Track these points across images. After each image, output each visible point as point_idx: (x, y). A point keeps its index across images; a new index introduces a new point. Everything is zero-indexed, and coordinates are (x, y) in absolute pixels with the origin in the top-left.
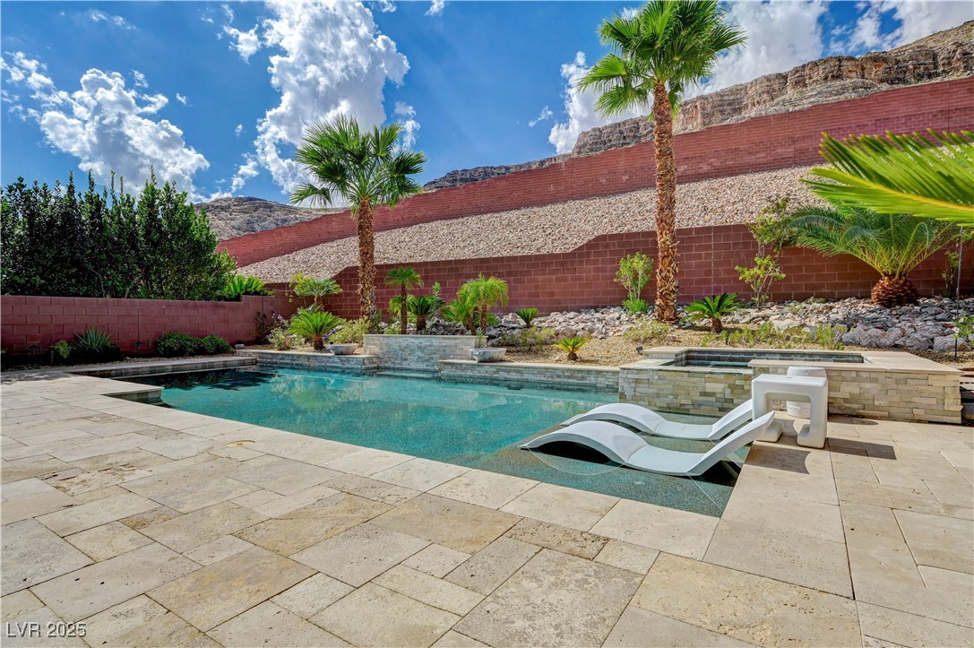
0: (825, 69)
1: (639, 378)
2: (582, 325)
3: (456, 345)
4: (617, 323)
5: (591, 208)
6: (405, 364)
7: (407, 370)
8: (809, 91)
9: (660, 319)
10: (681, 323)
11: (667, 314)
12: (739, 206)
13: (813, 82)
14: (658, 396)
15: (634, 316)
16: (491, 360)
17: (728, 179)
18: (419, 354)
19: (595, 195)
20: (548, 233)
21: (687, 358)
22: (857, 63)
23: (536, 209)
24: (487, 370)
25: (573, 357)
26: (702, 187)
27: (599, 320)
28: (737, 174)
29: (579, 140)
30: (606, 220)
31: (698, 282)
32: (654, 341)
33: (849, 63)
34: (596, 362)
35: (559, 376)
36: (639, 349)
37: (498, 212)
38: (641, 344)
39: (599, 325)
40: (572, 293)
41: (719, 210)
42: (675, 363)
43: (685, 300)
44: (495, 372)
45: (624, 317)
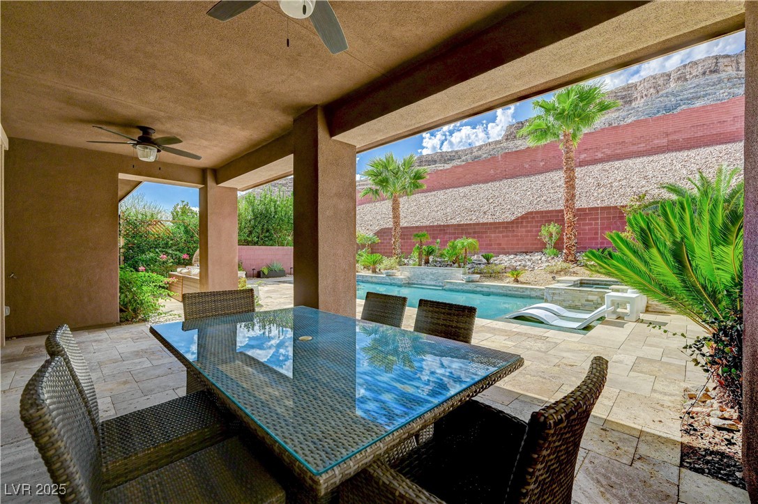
0: (704, 66)
1: (554, 292)
2: (519, 263)
3: (452, 273)
4: (540, 262)
5: (519, 185)
6: (423, 282)
7: (424, 285)
8: (688, 85)
9: (566, 260)
10: (578, 263)
11: (570, 258)
12: (624, 183)
13: (693, 77)
14: (564, 301)
15: (550, 258)
16: (472, 281)
17: (616, 163)
18: (432, 277)
19: (521, 175)
20: (490, 201)
21: (581, 283)
22: (733, 59)
23: (481, 185)
24: (471, 286)
25: (517, 281)
26: (597, 169)
27: (529, 260)
28: (623, 159)
29: (507, 131)
30: (529, 193)
31: (590, 239)
32: (562, 273)
33: (725, 60)
34: (529, 283)
35: (510, 290)
36: (554, 278)
37: (456, 187)
38: (555, 274)
39: (529, 263)
40: (512, 244)
41: (609, 186)
42: (574, 285)
43: (582, 249)
44: (475, 287)
45: (544, 258)
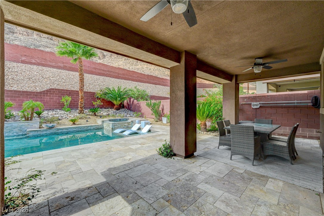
3: (29, 125)
14: (118, 127)
44: (57, 131)
